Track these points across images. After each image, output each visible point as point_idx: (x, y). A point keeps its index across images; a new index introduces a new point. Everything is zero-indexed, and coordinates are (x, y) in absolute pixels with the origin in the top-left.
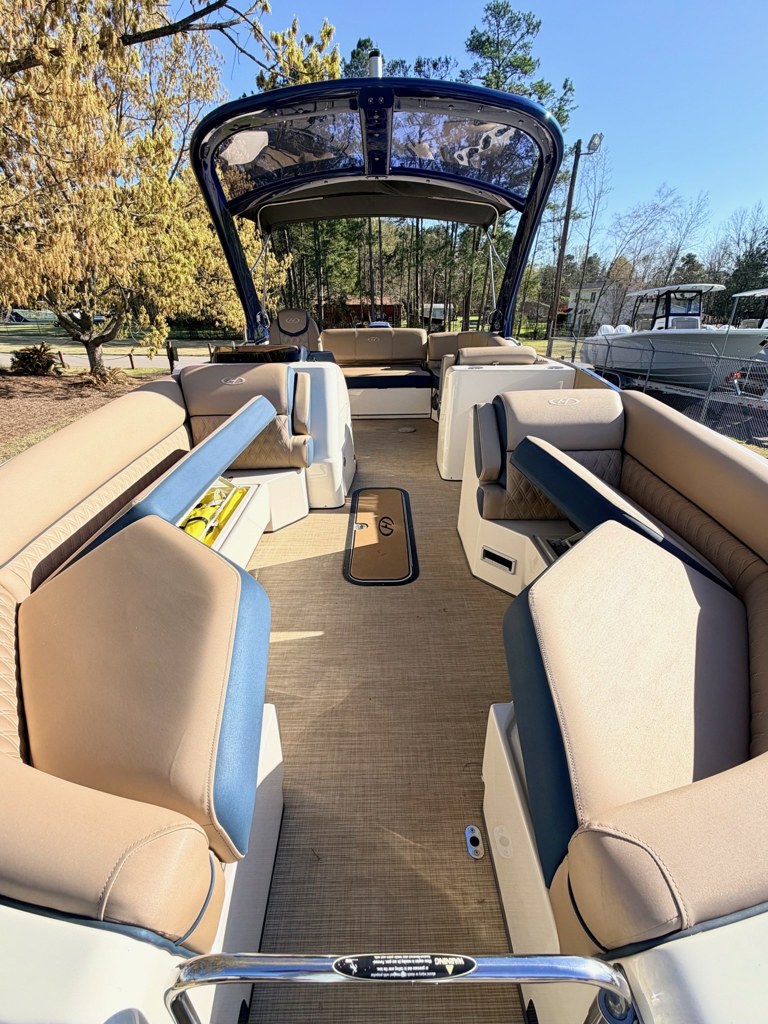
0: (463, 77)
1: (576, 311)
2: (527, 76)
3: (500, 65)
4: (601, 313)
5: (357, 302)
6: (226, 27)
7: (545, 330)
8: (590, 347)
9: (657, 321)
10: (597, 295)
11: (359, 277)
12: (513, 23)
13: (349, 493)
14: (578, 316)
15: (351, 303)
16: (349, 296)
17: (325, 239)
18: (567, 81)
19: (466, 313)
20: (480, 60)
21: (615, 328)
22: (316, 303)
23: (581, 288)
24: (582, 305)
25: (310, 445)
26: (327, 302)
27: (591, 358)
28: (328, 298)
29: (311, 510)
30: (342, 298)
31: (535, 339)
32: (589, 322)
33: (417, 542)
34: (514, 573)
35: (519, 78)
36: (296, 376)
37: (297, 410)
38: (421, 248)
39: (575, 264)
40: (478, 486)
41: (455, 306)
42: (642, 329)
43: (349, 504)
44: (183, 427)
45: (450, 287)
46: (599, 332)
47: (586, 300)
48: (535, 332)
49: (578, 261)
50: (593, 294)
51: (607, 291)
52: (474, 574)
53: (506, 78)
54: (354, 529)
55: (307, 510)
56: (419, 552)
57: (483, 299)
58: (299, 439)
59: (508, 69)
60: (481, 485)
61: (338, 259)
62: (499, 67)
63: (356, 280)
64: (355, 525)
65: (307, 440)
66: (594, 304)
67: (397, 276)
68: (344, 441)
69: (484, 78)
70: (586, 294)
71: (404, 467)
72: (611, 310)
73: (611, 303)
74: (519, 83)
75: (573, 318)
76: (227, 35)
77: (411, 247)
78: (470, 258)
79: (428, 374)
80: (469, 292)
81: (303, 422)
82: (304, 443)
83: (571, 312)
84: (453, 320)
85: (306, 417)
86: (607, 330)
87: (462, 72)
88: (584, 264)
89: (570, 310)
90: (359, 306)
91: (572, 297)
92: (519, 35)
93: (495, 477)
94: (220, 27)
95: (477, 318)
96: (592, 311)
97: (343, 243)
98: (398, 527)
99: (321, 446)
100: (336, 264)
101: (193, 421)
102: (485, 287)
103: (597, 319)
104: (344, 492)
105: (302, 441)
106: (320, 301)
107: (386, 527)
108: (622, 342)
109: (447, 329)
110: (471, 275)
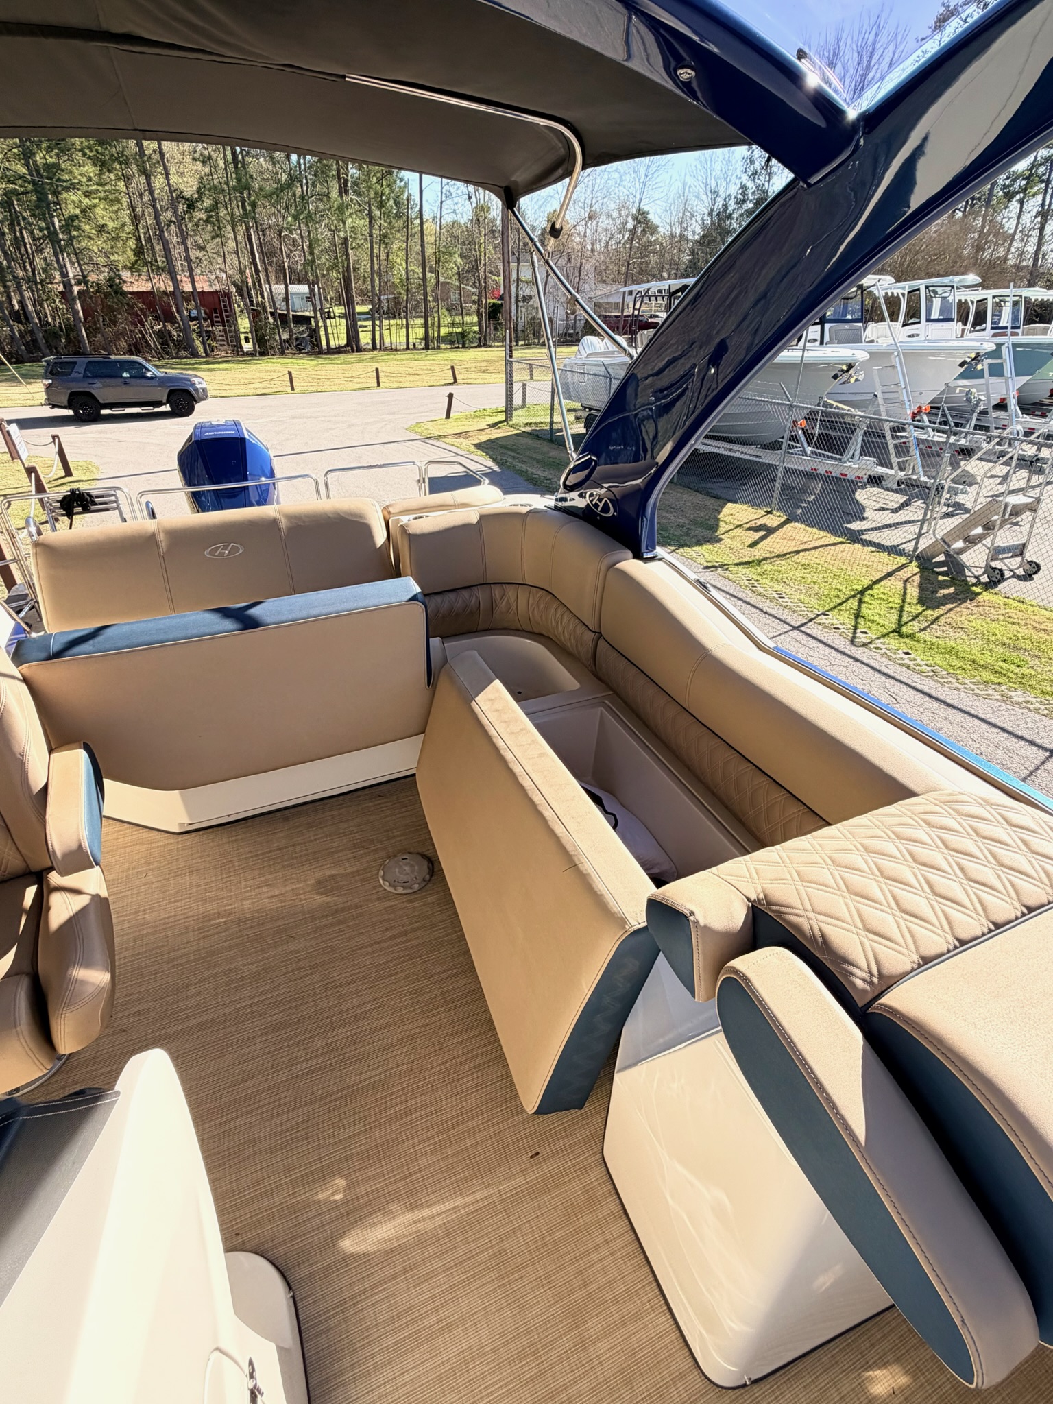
1: (517, 300)
5: (144, 286)
7: (477, 330)
11: (139, 239)
15: (134, 289)
16: (126, 275)
17: (50, 160)
22: (61, 288)
26: (82, 287)
28: (83, 280)
30: (111, 279)
38: (247, 187)
45: (313, 259)
47: (526, 284)
57: (372, 281)
61: (86, 202)
63: (132, 244)
67: (213, 238)
70: (526, 273)
77: (227, 183)
80: (348, 268)
84: (329, 318)
90: (151, 293)
95: (367, 308)
97: (90, 169)
100: (83, 211)
106: (67, 285)
109: (322, 332)
110: (346, 239)
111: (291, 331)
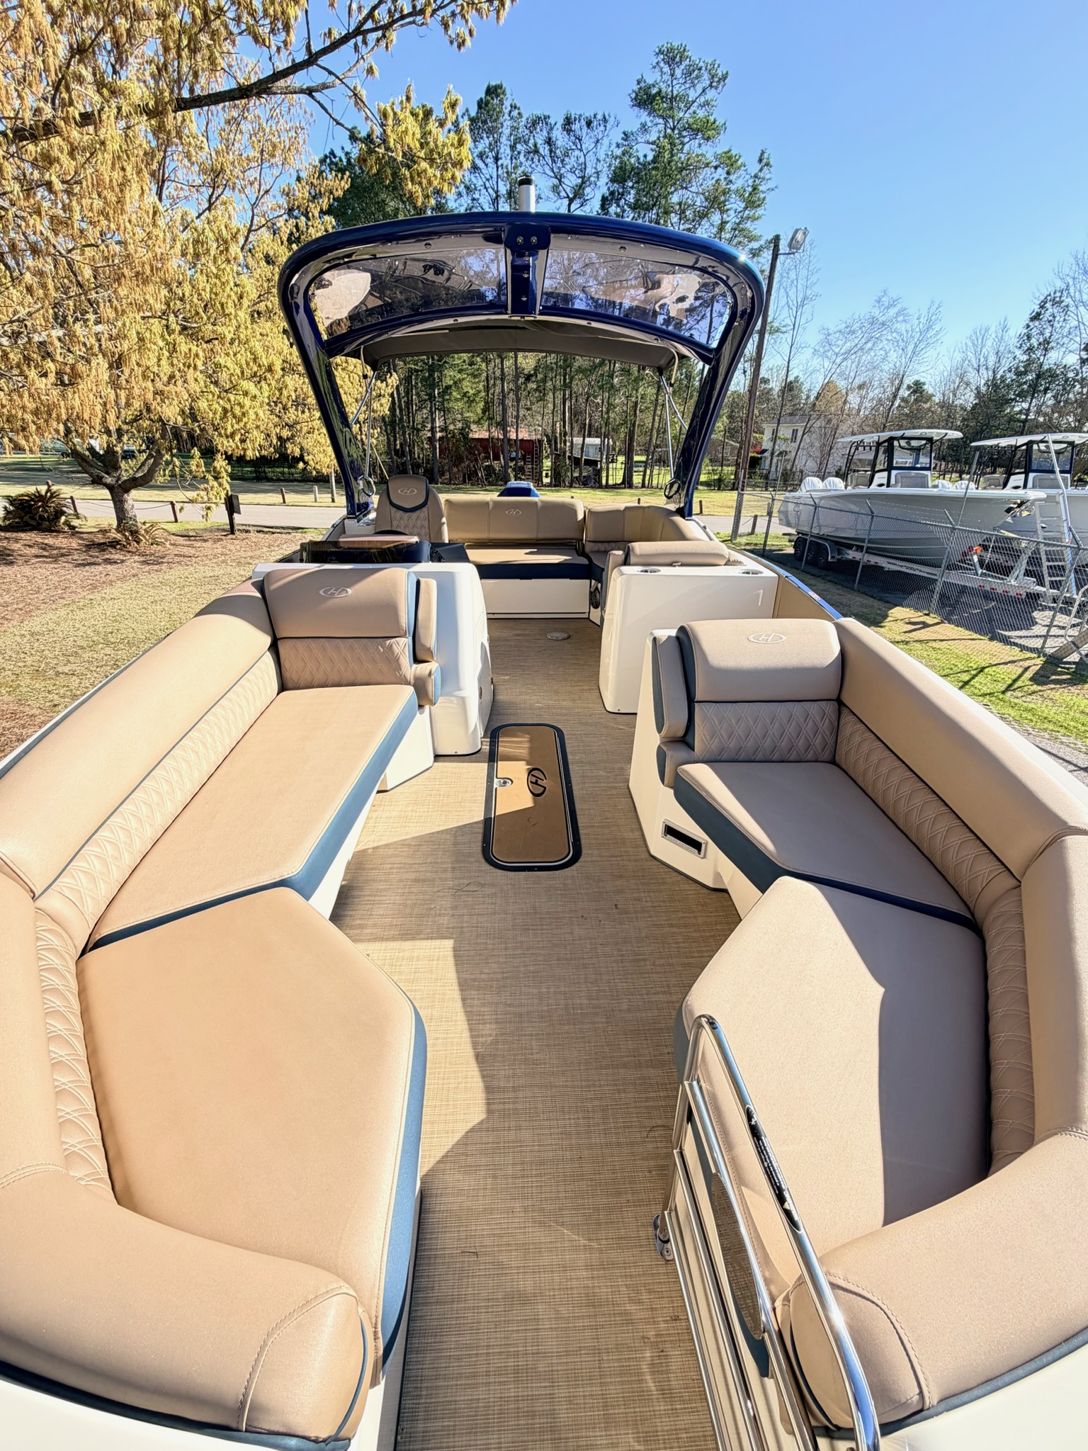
0: (626, 140)
1: (772, 454)
2: (710, 143)
3: (675, 127)
4: (804, 457)
5: (484, 435)
6: (317, 91)
7: (733, 477)
8: (791, 507)
9: (877, 475)
10: (800, 434)
11: (486, 401)
12: (692, 73)
13: (486, 732)
14: (775, 460)
15: (476, 436)
16: (474, 426)
18: (763, 153)
19: (629, 454)
20: (648, 119)
21: (823, 480)
22: (429, 435)
23: (779, 424)
24: (781, 447)
25: (437, 676)
26: (443, 434)
27: (792, 521)
28: (445, 429)
29: (437, 757)
30: (463, 429)
31: (719, 489)
32: (789, 467)
33: (578, 806)
34: (705, 857)
35: (700, 145)
36: (418, 583)
37: (421, 630)
38: (570, 366)
39: (771, 389)
40: (659, 743)
41: (615, 443)
42: (857, 485)
43: (486, 748)
44: (268, 653)
45: (608, 418)
46: (802, 485)
47: (785, 440)
48: (720, 480)
49: (775, 385)
50: (795, 432)
51: (812, 429)
52: (653, 853)
53: (683, 144)
54: (495, 786)
55: (432, 759)
56: (581, 821)
57: (651, 436)
58: (422, 669)
59: (685, 133)
60: (662, 743)
61: (459, 376)
62: (673, 130)
63: (482, 405)
64: (496, 780)
65: (433, 670)
66: (795, 445)
67: (538, 401)
68: (480, 666)
69: (653, 143)
70: (785, 432)
71: (556, 692)
72: (818, 454)
73: (817, 444)
74: (700, 152)
75: (768, 462)
76: (318, 102)
77: (556, 363)
78: (635, 381)
79: (584, 561)
80: (634, 425)
81: (428, 646)
82: (430, 674)
83: (766, 454)
84: (612, 462)
85: (430, 638)
86: (813, 486)
87: (624, 133)
88: (783, 391)
89: (764, 451)
90: (487, 439)
91: (767, 436)
92: (699, 89)
93: (681, 733)
94: (310, 92)
95: (643, 458)
96: (793, 454)
98: (552, 784)
99: (451, 674)
100: (456, 383)
101: (281, 645)
102: (654, 419)
103: (799, 465)
104: (480, 732)
105: (427, 672)
106: (434, 432)
107: (536, 783)
108: (834, 503)
109: (604, 474)
110: (636, 403)
111: (580, 470)
